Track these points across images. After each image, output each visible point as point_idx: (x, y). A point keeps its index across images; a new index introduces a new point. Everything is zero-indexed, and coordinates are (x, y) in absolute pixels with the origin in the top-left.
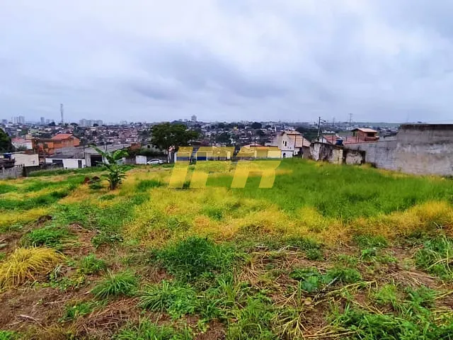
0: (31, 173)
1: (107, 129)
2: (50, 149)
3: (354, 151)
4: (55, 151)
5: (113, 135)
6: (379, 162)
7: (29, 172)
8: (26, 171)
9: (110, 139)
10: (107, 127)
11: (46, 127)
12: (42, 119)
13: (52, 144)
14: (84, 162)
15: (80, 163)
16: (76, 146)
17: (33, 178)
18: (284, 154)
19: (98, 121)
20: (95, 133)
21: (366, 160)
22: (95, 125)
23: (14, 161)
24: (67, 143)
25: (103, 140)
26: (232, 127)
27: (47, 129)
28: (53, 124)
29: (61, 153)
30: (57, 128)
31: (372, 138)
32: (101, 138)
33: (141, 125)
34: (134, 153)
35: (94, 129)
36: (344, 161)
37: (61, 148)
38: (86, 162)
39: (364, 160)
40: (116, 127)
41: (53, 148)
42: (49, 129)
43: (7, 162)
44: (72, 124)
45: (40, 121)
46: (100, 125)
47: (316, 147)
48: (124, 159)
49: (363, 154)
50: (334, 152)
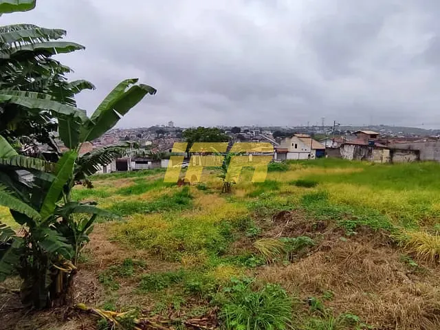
14: (108, 167)
15: (105, 168)
21: (421, 158)
31: (375, 139)
33: (119, 131)
36: (391, 161)
38: (111, 167)
39: (419, 158)
47: (346, 148)
48: (149, 163)
49: (417, 152)
50: (374, 152)
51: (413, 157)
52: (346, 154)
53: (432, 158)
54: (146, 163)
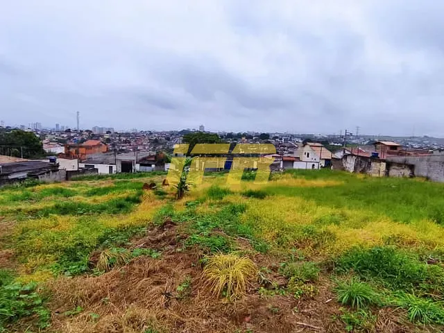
0: (73, 177)
1: (120, 136)
2: (82, 154)
3: (400, 165)
4: (87, 156)
5: (125, 142)
6: (433, 176)
7: (70, 176)
8: (69, 175)
9: (123, 146)
10: (120, 135)
11: (62, 134)
12: (57, 125)
13: (84, 149)
14: (114, 168)
15: (111, 168)
16: (104, 152)
17: (79, 182)
18: (313, 165)
19: (109, 129)
20: (108, 140)
21: (415, 173)
22: (108, 132)
23: (58, 165)
24: (97, 149)
25: (116, 147)
26: (241, 138)
27: (63, 135)
28: (69, 131)
29: (91, 158)
30: (72, 135)
31: (395, 151)
32: (114, 145)
33: (151, 133)
34: (163, 160)
35: (107, 136)
36: (387, 173)
37: (91, 153)
38: (117, 168)
39: (413, 173)
40: (127, 135)
41: (85, 154)
42: (65, 136)
43: (53, 166)
44: (87, 131)
45: (55, 127)
46: (112, 132)
47: (349, 159)
48: (153, 166)
49: (412, 167)
50: (373, 164)
51: (407, 172)
52: (348, 165)
53: (425, 174)
54: (150, 165)
